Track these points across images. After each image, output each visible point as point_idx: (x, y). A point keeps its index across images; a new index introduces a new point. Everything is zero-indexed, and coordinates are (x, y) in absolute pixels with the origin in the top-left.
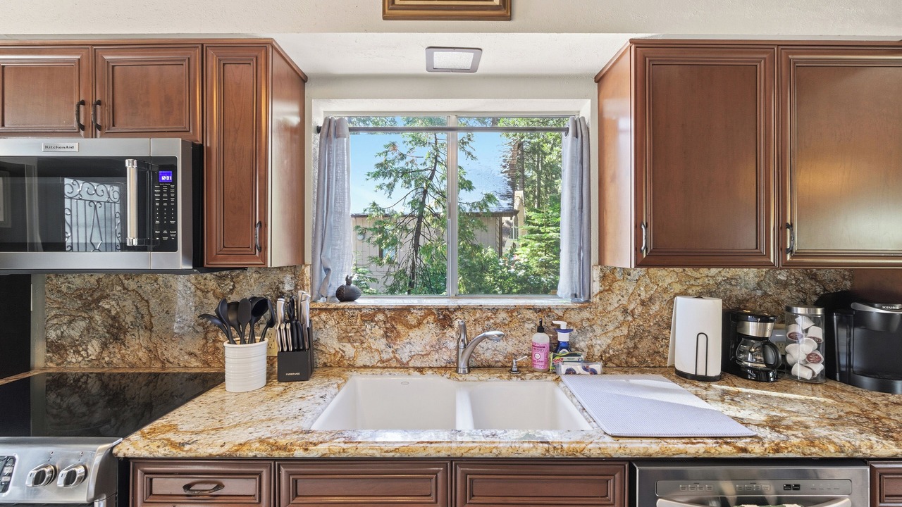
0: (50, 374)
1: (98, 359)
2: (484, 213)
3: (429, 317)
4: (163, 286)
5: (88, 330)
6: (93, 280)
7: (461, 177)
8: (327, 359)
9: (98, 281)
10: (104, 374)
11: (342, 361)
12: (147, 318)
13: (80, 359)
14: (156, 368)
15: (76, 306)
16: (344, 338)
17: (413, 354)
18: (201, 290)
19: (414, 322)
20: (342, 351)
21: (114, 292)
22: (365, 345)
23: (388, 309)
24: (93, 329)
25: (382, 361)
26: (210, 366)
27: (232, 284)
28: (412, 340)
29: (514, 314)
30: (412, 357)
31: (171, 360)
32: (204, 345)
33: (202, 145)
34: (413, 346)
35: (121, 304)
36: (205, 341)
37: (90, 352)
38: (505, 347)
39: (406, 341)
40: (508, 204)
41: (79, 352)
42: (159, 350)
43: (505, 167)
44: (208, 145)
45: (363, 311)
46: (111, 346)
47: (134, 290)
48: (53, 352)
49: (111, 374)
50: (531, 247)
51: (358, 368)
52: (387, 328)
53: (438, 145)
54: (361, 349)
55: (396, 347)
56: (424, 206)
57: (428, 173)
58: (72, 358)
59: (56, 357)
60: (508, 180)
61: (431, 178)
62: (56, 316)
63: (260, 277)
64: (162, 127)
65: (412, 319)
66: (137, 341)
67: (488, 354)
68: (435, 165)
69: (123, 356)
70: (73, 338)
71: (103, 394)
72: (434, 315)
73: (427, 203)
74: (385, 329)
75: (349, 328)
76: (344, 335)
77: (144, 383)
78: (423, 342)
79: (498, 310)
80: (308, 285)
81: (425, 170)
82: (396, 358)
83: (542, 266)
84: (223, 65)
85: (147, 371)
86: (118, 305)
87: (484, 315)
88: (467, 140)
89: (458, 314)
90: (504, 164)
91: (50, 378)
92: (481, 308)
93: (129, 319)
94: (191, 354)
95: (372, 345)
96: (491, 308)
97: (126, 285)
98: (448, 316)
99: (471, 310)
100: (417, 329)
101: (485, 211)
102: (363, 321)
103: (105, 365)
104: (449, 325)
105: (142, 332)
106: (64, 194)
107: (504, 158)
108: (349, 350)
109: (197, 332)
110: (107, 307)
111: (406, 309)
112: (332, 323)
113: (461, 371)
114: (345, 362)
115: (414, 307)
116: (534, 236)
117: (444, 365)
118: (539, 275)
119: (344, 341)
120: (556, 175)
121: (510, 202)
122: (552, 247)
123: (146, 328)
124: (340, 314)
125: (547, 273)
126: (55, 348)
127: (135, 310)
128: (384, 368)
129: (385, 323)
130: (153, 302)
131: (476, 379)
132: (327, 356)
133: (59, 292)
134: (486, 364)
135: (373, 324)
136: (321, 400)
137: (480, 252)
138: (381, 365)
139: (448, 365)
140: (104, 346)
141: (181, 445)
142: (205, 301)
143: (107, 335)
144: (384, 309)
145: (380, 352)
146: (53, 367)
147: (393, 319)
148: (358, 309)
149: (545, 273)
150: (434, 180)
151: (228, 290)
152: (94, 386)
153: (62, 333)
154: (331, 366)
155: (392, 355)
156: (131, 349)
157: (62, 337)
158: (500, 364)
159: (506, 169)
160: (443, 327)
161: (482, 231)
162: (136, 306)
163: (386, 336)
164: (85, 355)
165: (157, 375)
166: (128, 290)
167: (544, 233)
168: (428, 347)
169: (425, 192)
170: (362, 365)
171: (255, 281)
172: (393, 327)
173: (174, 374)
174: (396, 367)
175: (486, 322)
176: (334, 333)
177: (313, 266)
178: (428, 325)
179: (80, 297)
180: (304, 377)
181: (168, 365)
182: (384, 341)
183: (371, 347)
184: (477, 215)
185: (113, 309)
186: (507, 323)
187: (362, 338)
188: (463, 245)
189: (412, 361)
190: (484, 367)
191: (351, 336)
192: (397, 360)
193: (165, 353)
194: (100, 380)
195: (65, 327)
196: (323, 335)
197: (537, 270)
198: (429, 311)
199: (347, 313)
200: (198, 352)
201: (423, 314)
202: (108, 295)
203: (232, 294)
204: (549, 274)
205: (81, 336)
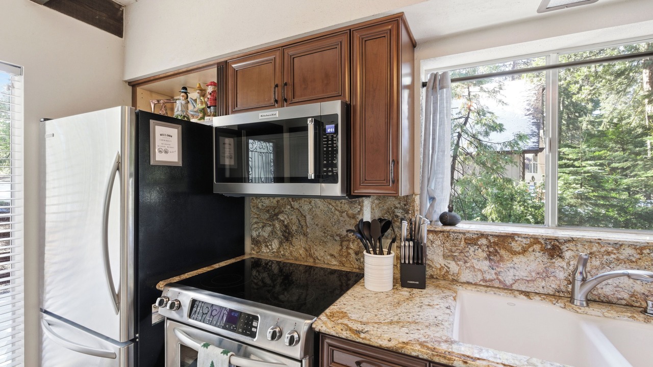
0: (253, 258)
1: (277, 252)
2: (515, 150)
3: (535, 246)
4: (314, 207)
5: (272, 233)
6: (275, 201)
7: (493, 121)
8: (433, 272)
9: (278, 202)
10: (280, 262)
11: (447, 276)
12: (304, 228)
13: (268, 250)
14: (310, 262)
15: (266, 217)
16: (449, 256)
17: (517, 278)
18: (338, 211)
19: (519, 249)
20: (447, 267)
21: (286, 209)
22: (468, 265)
23: (491, 235)
24: (275, 232)
25: (484, 280)
26: (344, 266)
27: (360, 207)
28: (516, 266)
29: (644, 251)
30: (516, 281)
31: (319, 258)
32: (340, 251)
33: (350, 104)
34: (517, 271)
35: (290, 218)
36: (341, 247)
37: (273, 247)
38: (632, 285)
39: (509, 265)
40: (534, 142)
41: (267, 246)
42: (312, 250)
43: (528, 110)
44: (354, 104)
45: (467, 235)
46: (284, 245)
47: (297, 209)
48: (255, 245)
49: (284, 262)
50: (564, 180)
51: (461, 283)
52: (490, 252)
53: (471, 97)
54: (465, 267)
55: (499, 270)
56: (459, 147)
57: (462, 121)
58: (264, 249)
59: (256, 248)
60: (533, 121)
61: (465, 123)
62: (256, 223)
63: (380, 203)
64: (323, 95)
65: (515, 246)
66: (299, 243)
67: (607, 290)
68: (469, 113)
69: (291, 252)
70: (264, 237)
71: (280, 274)
72: (542, 244)
73: (461, 145)
74: (488, 253)
75: (454, 249)
76: (449, 254)
77: (303, 271)
78: (528, 269)
79: (621, 245)
80: (417, 211)
81: (460, 118)
82: (499, 280)
83: (578, 199)
84: (364, 41)
85: (306, 264)
86: (288, 217)
87: (603, 250)
88: (498, 90)
89: (570, 245)
90: (528, 107)
91: (253, 260)
92: (599, 242)
93: (294, 228)
94: (332, 255)
95: (475, 265)
96: (612, 243)
97: (293, 205)
98: (558, 246)
99: (585, 243)
100: (521, 256)
101: (516, 149)
102: (466, 243)
103: (281, 256)
104: (558, 256)
105: (302, 237)
106: (249, 149)
107: (528, 102)
108: (453, 267)
109: (336, 240)
110: (282, 219)
111: (510, 236)
112: (438, 242)
113: (577, 302)
114: (450, 276)
115: (519, 235)
116: (567, 170)
117: (551, 293)
118: (575, 206)
119: (449, 258)
120: (579, 113)
121: (536, 141)
122: (588, 180)
123: (304, 235)
124: (446, 236)
125: (585, 204)
126: (256, 242)
127: (297, 222)
128: (488, 287)
129: (488, 247)
130: (308, 217)
131: (599, 314)
132: (433, 269)
133: (258, 208)
134: (605, 300)
135: (477, 247)
136: (448, 311)
137: (512, 185)
138: (483, 284)
139: (557, 294)
140: (281, 243)
141: (358, 332)
142: (341, 219)
143: (282, 237)
144: (488, 235)
145: (483, 272)
146: (255, 255)
147: (496, 244)
148: (462, 233)
149: (581, 204)
150: (468, 125)
151: (357, 211)
152: (275, 268)
153: (259, 233)
154: (437, 278)
155: (495, 277)
156: (296, 247)
157: (259, 236)
158: (624, 302)
159: (530, 112)
160: (552, 257)
161: (512, 166)
162: (299, 220)
163: (488, 258)
164: (271, 249)
165: (311, 267)
166: (294, 209)
167: (579, 167)
168: (534, 274)
169: (459, 136)
170: (465, 281)
171: (376, 206)
172: (496, 251)
173: (322, 268)
174: (498, 288)
175: (605, 257)
176: (440, 251)
177: (421, 195)
178: (534, 253)
179: (268, 211)
180: (422, 286)
181: (317, 261)
182: (487, 263)
183: (474, 267)
184: (508, 153)
185: (285, 221)
186: (634, 260)
187: (466, 259)
188: (494, 178)
189: (516, 284)
190: (602, 302)
191: (456, 256)
192: (500, 282)
193: (316, 253)
194: (279, 265)
195: (260, 230)
196: (430, 252)
197: (573, 201)
198: (535, 240)
199: (451, 236)
200: (336, 255)
201: (528, 242)
202: (283, 211)
203: (359, 214)
204: (587, 206)
205: (268, 236)
